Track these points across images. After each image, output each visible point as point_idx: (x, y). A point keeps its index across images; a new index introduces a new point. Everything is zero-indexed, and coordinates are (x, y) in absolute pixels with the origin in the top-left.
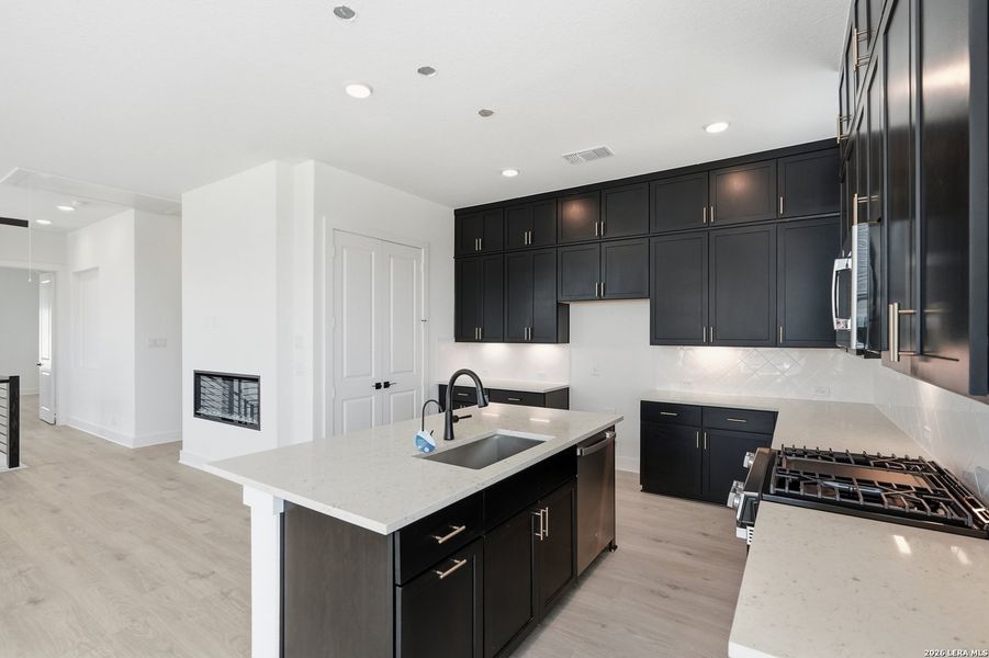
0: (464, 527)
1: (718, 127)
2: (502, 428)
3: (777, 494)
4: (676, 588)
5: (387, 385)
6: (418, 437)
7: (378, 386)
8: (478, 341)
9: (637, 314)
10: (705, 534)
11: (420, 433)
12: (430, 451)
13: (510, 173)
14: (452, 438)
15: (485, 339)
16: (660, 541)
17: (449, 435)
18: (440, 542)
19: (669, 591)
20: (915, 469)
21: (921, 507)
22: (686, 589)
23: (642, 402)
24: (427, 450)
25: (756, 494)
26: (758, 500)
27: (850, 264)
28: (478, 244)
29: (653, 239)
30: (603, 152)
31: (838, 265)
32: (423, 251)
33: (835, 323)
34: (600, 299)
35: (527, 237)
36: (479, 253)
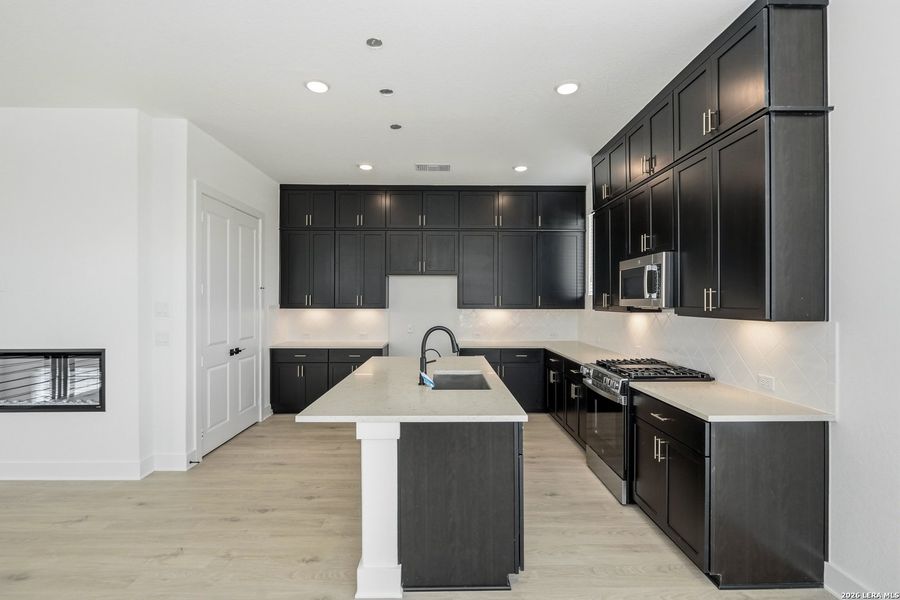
1: (521, 169)
5: (238, 351)
7: (232, 353)
9: (447, 286)
13: (366, 167)
15: (315, 305)
25: (627, 379)
26: (628, 382)
27: (655, 268)
28: (308, 220)
29: (462, 233)
30: (446, 168)
31: (648, 268)
32: (260, 221)
33: (647, 295)
34: (422, 274)
35: (359, 220)
36: (309, 228)
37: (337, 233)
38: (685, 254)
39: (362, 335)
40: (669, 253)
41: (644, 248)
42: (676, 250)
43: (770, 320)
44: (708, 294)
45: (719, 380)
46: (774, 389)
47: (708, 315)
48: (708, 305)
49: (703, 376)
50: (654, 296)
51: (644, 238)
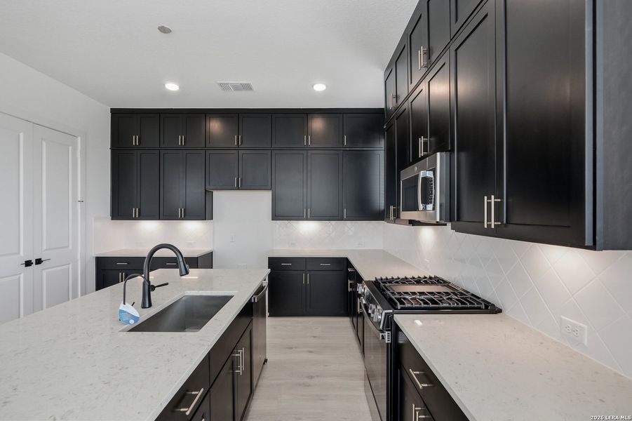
0: (202, 390)
1: (320, 87)
2: (190, 289)
3: (402, 309)
4: (312, 377)
5: (39, 261)
6: (121, 311)
7: (28, 264)
8: (135, 219)
9: (263, 199)
10: (315, 337)
11: (122, 307)
12: (135, 322)
13: (172, 87)
14: (150, 305)
15: (142, 216)
16: (291, 348)
17: (147, 302)
18: (188, 413)
19: (308, 381)
20: (441, 283)
21: (462, 303)
22: (318, 376)
23: (269, 258)
24: (132, 322)
25: (391, 311)
26: (393, 314)
27: (430, 174)
28: (135, 140)
29: (274, 152)
30: (247, 87)
31: (422, 174)
32: (79, 139)
33: (421, 206)
34: (238, 189)
35: (181, 140)
36: (136, 148)
37: (162, 152)
38: (463, 155)
39: (191, 244)
40: (444, 153)
41: (421, 153)
42: (452, 151)
43: (593, 247)
44: (489, 204)
45: (506, 312)
46: (586, 343)
47: (489, 233)
48: (489, 220)
49: (486, 307)
50: (430, 207)
51: (422, 140)
